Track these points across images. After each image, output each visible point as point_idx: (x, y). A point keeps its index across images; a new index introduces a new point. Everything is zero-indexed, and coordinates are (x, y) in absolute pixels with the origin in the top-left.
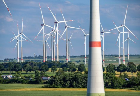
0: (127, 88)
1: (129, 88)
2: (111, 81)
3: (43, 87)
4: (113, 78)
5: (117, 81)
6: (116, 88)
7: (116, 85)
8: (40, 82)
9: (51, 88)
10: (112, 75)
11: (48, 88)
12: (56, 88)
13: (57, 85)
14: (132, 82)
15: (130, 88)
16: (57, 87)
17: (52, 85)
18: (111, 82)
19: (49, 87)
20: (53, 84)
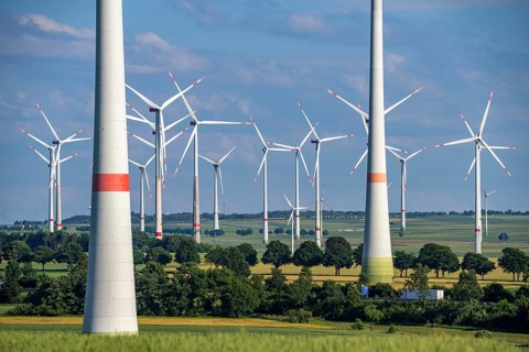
0: (269, 316)
1: (275, 316)
2: (223, 293)
3: (10, 314)
4: (230, 287)
5: (241, 295)
6: (237, 317)
7: (236, 307)
8: (13, 299)
9: (35, 315)
10: (228, 275)
11: (26, 315)
12: (52, 315)
13: (55, 308)
14: (287, 297)
15: (280, 317)
16: (54, 312)
17: (39, 307)
18: (222, 299)
19: (30, 314)
20: (44, 306)
